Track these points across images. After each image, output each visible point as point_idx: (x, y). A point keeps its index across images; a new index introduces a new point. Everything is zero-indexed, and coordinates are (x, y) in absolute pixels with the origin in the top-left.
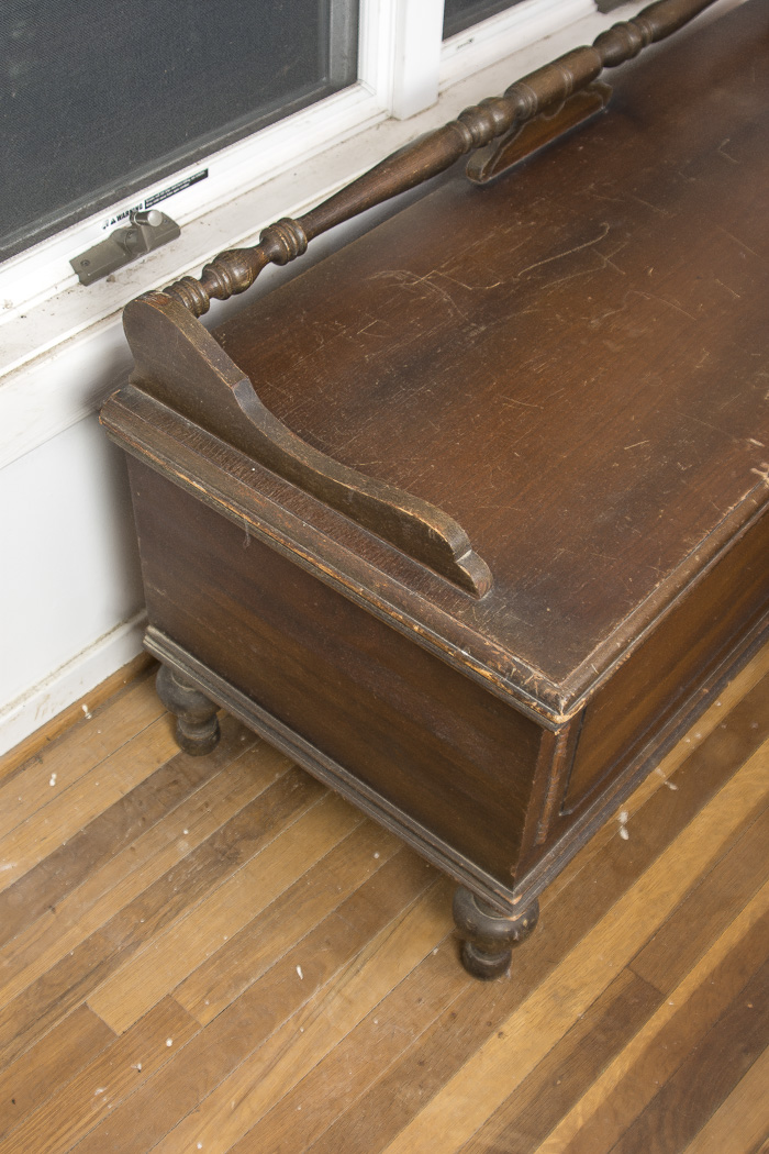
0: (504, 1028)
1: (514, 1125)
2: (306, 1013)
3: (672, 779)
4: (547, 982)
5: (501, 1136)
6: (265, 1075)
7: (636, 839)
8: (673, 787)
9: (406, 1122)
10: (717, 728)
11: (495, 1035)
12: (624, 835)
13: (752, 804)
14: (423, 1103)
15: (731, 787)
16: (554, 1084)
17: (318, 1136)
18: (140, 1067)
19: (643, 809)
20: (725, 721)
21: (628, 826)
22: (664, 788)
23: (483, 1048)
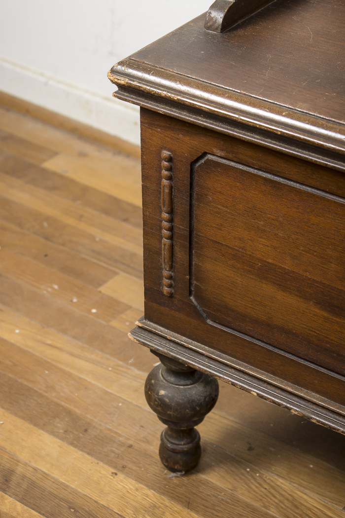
0: (121, 476)
1: (33, 484)
2: (124, 370)
4: (167, 502)
5: (24, 477)
6: (72, 354)
9: (36, 425)
11: (114, 471)
14: (53, 433)
16: (70, 508)
17: (25, 383)
18: (75, 300)
23: (101, 464)
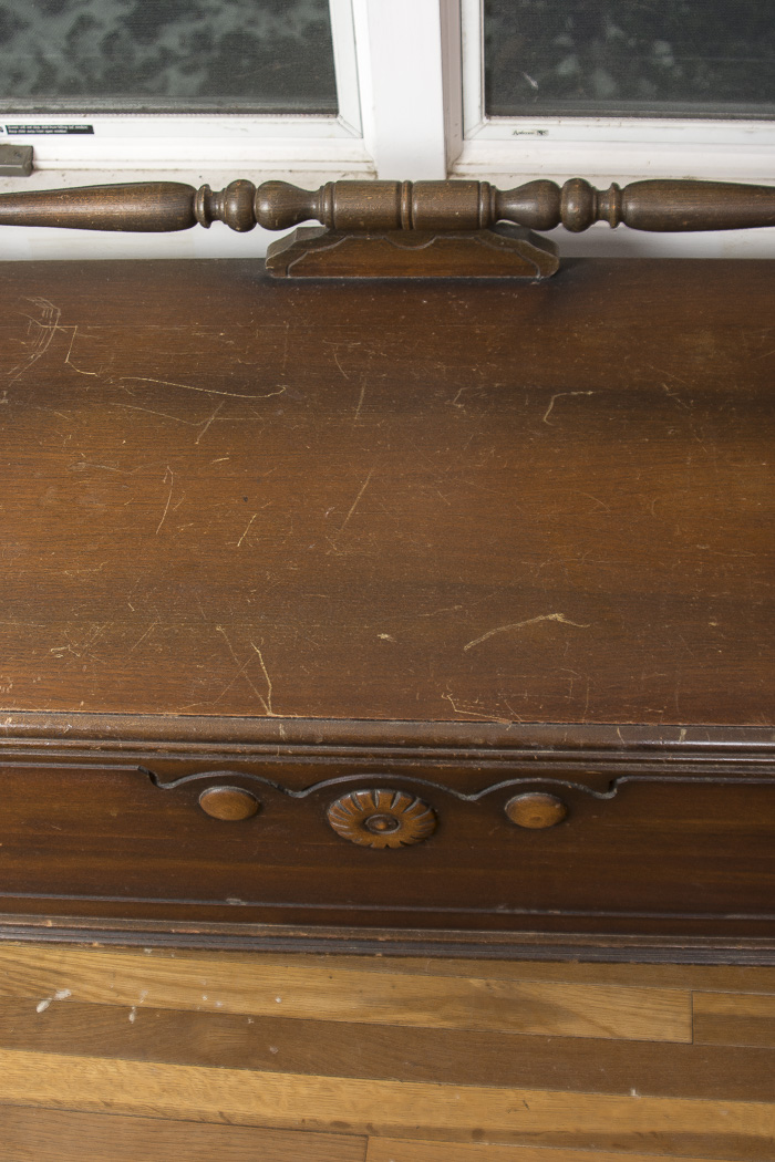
3: (141, 1011)
7: (41, 1021)
8: (132, 1018)
10: (244, 1017)
12: (40, 1008)
13: (162, 1103)
15: (172, 1072)
19: (87, 1005)
20: (257, 1018)
21: (55, 1003)
22: (126, 1010)
